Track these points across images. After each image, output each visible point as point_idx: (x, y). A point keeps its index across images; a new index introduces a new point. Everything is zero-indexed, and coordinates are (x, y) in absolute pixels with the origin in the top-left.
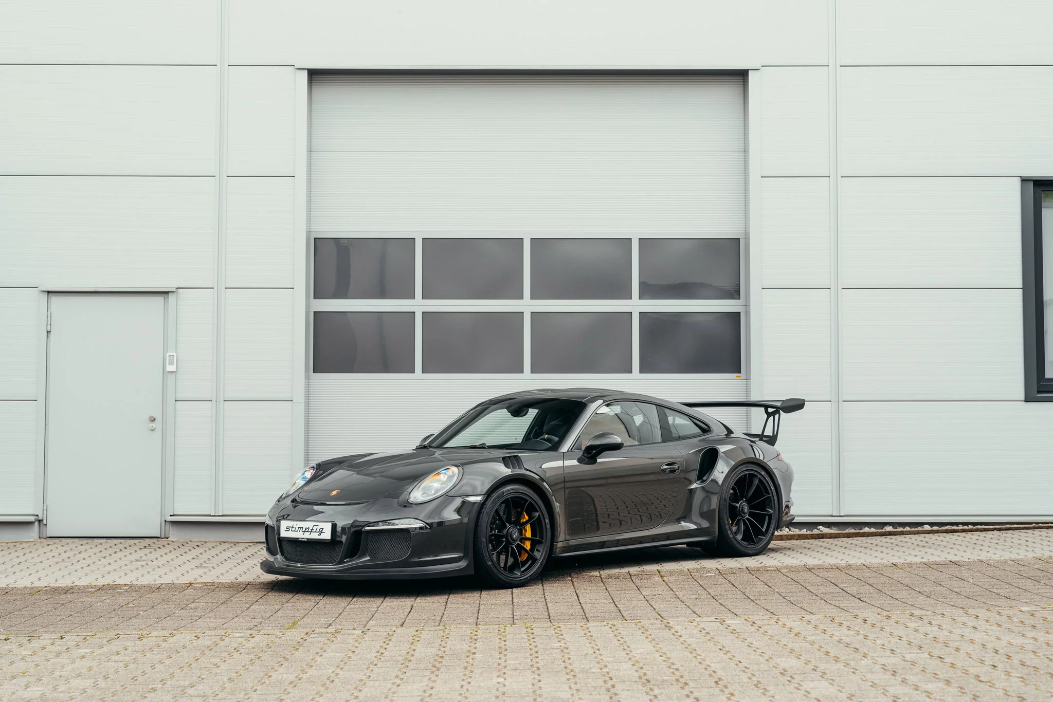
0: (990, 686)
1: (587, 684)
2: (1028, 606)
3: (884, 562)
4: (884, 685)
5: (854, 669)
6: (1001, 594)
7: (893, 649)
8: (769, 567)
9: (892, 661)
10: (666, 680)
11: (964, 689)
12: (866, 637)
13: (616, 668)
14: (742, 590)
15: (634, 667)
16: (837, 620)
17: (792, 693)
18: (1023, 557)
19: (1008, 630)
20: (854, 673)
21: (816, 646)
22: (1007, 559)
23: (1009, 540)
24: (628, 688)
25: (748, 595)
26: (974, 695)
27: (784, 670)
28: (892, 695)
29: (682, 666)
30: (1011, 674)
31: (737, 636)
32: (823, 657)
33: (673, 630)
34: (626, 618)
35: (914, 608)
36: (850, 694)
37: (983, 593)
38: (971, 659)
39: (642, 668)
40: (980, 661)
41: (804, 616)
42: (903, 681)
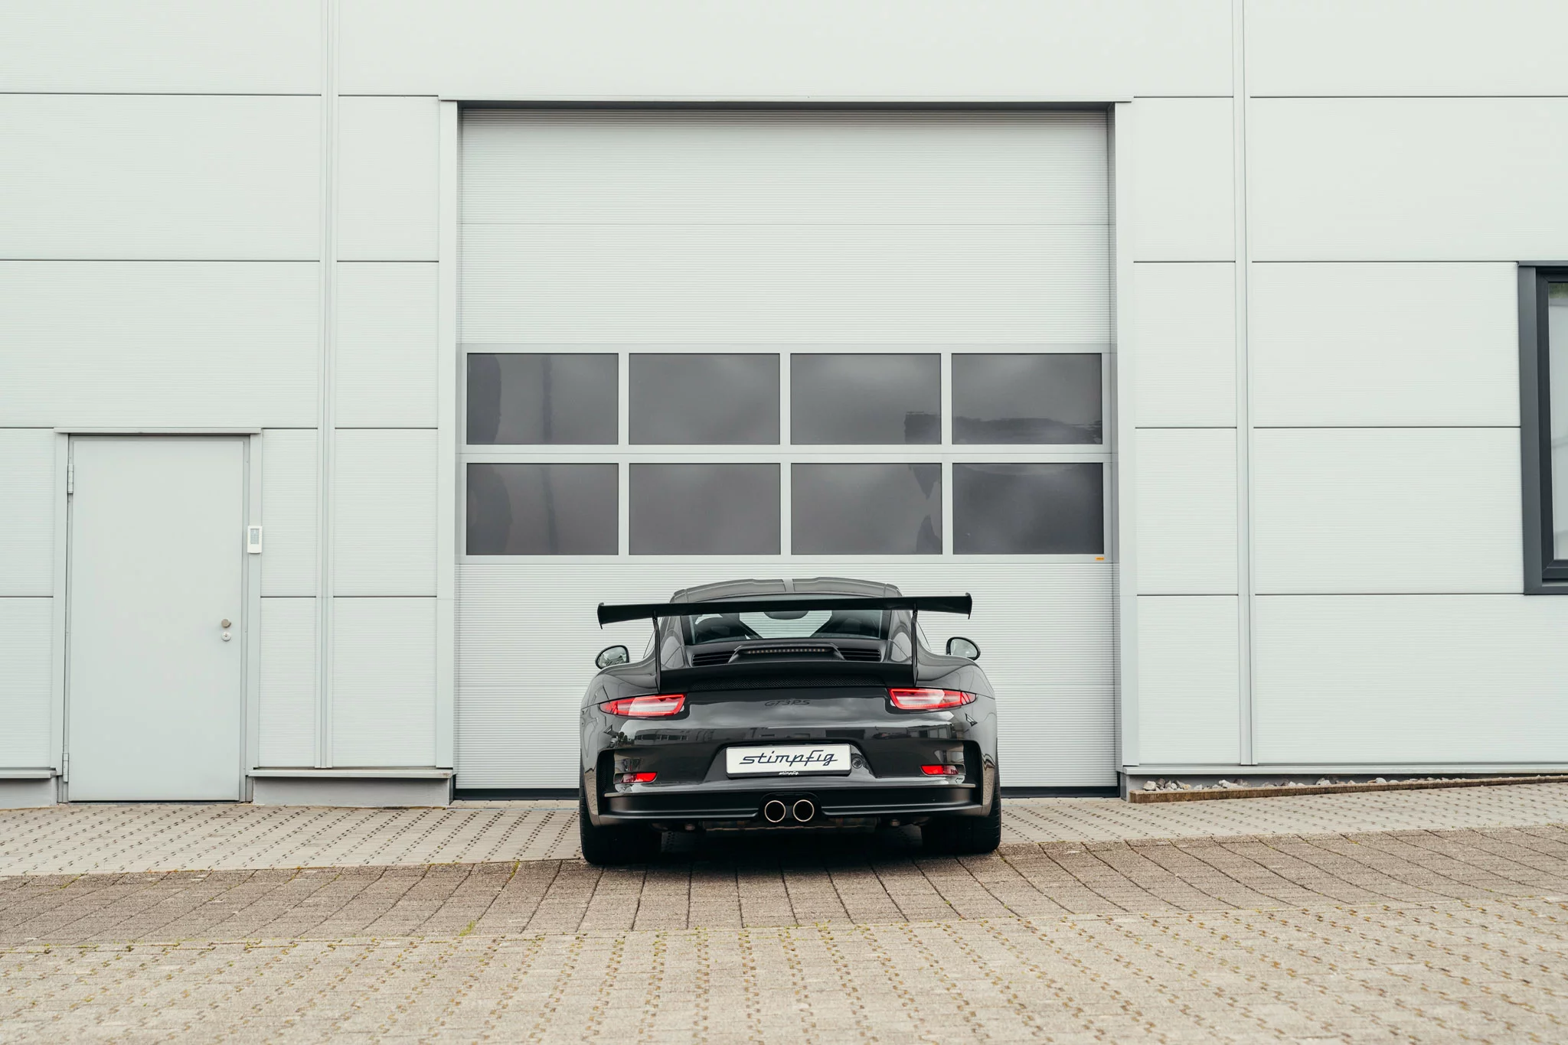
0: (1528, 1010)
1: (933, 1011)
2: (1554, 895)
3: (1328, 832)
4: (1372, 1009)
5: (1320, 986)
6: (1511, 878)
7: (1372, 958)
8: (1160, 840)
9: (1375, 975)
10: (1049, 1005)
11: (1491, 1015)
12: (1327, 941)
13: (970, 988)
14: (1126, 874)
15: (996, 986)
16: (1278, 916)
17: (1239, 1022)
18: (1533, 824)
19: (1533, 929)
20: (1322, 992)
21: (1257, 954)
22: (1509, 826)
23: (1506, 800)
24: (995, 1017)
25: (1136, 881)
26: (1507, 1023)
27: (1219, 989)
28: (1386, 1023)
29: (1066, 984)
30: (1553, 993)
31: (1135, 940)
32: (1271, 969)
33: (1039, 933)
34: (963, 916)
35: (1387, 899)
36: (1325, 1023)
37: (1484, 877)
38: (1489, 972)
39: (1008, 988)
40: (1503, 974)
41: (1227, 911)
42: (1398, 1004)
